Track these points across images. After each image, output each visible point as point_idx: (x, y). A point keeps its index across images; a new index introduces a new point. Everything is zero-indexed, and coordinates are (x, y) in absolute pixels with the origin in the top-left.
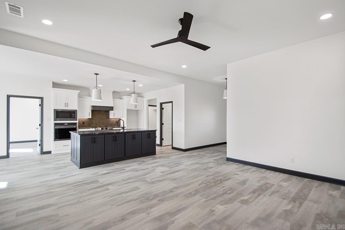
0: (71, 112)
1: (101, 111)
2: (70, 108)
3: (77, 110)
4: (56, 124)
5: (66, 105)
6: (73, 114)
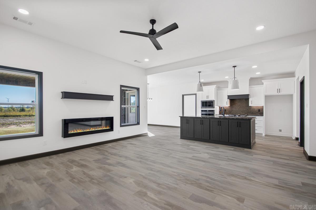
0: (210, 102)
1: (241, 99)
2: (210, 99)
3: (214, 101)
4: (202, 111)
5: (208, 97)
6: (212, 104)
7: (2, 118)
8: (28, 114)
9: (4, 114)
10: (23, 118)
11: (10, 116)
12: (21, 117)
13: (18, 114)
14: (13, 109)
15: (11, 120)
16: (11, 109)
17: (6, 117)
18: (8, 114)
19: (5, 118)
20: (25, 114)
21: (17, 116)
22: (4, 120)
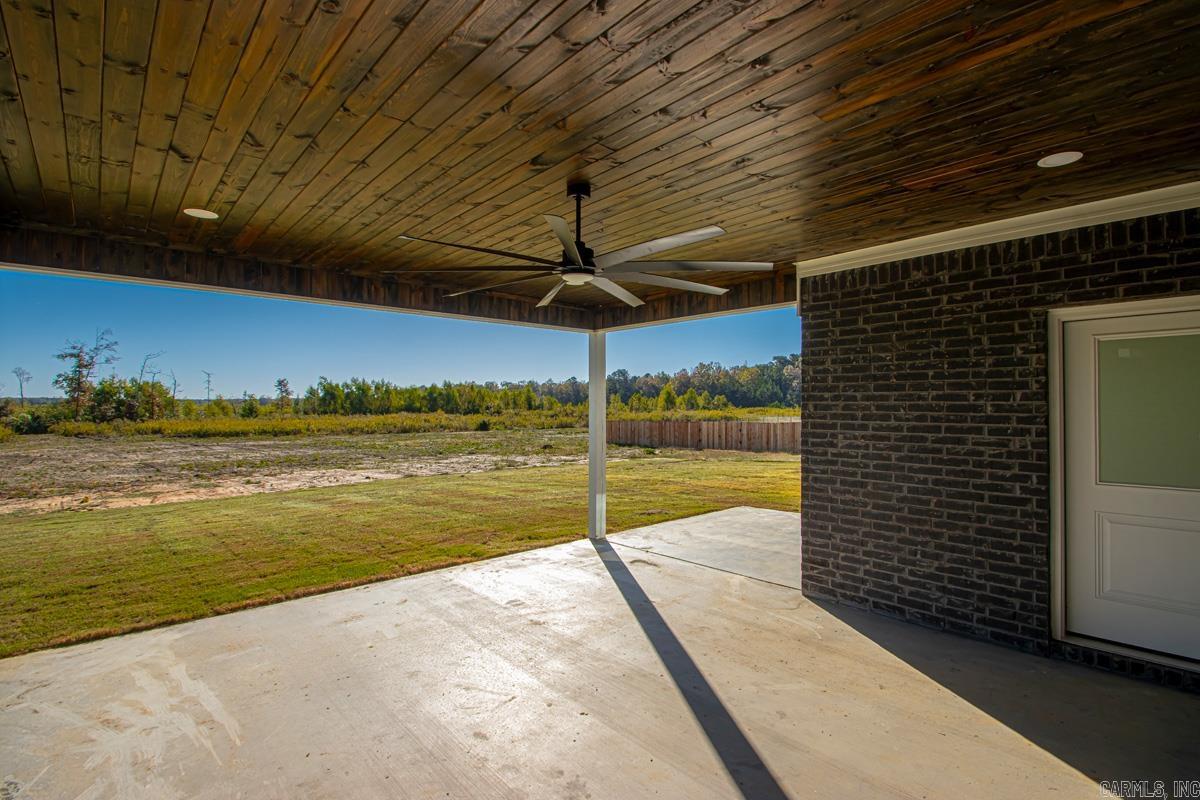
7: (193, 441)
8: (269, 428)
9: (196, 427)
10: (256, 443)
11: (215, 435)
12: (250, 440)
13: (241, 425)
14: (223, 408)
15: (218, 449)
16: (216, 410)
17: (202, 437)
18: (209, 425)
19: (201, 441)
20: (262, 427)
21: (237, 434)
22: (197, 448)
